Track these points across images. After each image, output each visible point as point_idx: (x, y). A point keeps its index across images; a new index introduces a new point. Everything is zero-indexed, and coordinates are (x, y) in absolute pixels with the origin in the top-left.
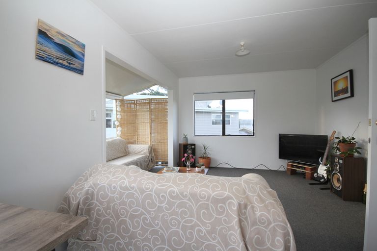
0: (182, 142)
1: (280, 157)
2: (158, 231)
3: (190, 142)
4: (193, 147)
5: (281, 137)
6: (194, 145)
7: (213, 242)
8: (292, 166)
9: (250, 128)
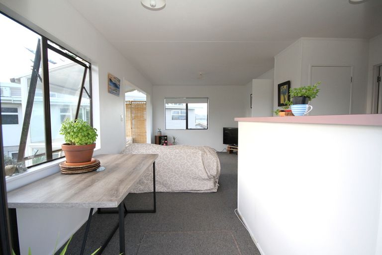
0: (157, 134)
1: (224, 143)
2: (170, 168)
3: (162, 135)
4: (165, 138)
5: (225, 129)
6: (166, 136)
7: (192, 168)
8: (231, 148)
9: (205, 123)
